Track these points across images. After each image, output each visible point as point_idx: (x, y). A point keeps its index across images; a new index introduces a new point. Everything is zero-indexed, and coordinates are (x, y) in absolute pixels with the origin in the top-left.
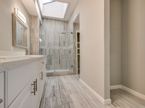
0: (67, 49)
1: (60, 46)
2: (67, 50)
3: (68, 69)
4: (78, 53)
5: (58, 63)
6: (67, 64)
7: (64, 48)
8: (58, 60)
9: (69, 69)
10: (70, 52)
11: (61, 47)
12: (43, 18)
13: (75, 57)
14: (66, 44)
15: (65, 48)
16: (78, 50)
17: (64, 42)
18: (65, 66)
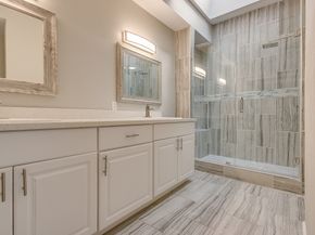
1: (263, 89)
5: (255, 142)
7: (280, 93)
8: (256, 132)
11: (266, 93)
12: (214, 26)
17: (279, 73)
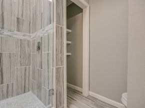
0: (29, 39)
2: (29, 41)
3: (30, 92)
4: (67, 40)
6: (27, 79)
7: (19, 36)
9: (33, 90)
10: (39, 48)
13: (61, 62)
14: (25, 26)
15: (22, 38)
16: (67, 34)
17: (18, 19)
18: (22, 84)
